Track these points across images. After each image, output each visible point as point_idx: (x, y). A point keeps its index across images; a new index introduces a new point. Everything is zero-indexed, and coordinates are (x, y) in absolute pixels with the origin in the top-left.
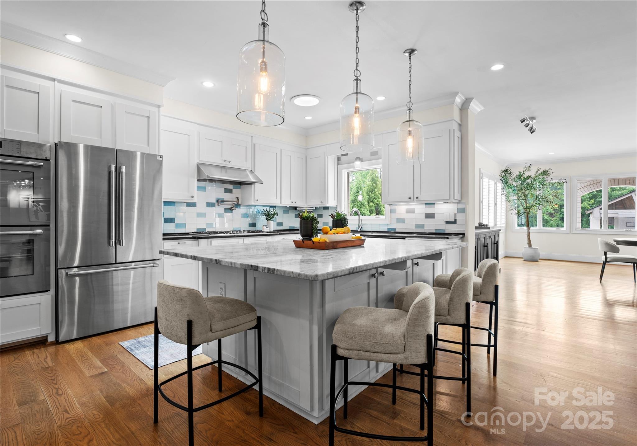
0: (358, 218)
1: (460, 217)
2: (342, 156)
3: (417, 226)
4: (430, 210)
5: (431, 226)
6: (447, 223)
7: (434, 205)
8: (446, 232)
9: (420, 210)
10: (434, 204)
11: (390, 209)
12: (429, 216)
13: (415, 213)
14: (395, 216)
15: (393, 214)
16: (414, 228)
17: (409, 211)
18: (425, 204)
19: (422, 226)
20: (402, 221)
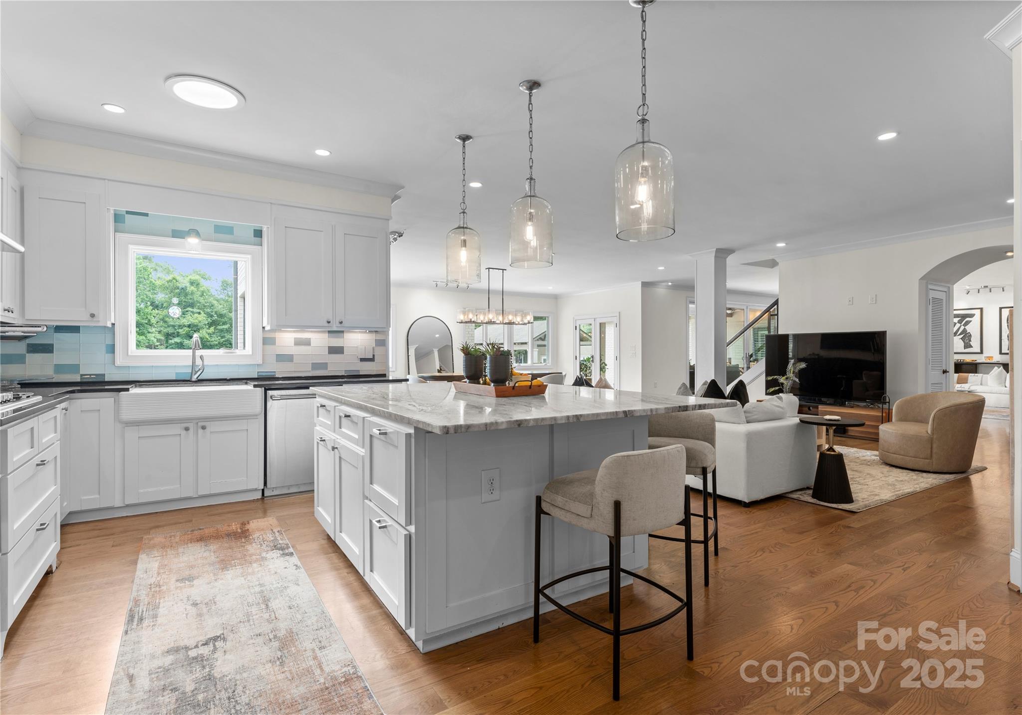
0: (192, 354)
1: (379, 351)
2: (126, 214)
3: (315, 366)
4: (336, 342)
5: (337, 366)
6: (362, 360)
7: (342, 334)
8: (361, 374)
9: (319, 340)
10: (342, 332)
11: (263, 338)
12: (336, 350)
13: (312, 345)
14: (272, 350)
15: (268, 347)
16: (310, 370)
17: (298, 342)
18: (329, 331)
19: (324, 366)
20: (289, 358)
